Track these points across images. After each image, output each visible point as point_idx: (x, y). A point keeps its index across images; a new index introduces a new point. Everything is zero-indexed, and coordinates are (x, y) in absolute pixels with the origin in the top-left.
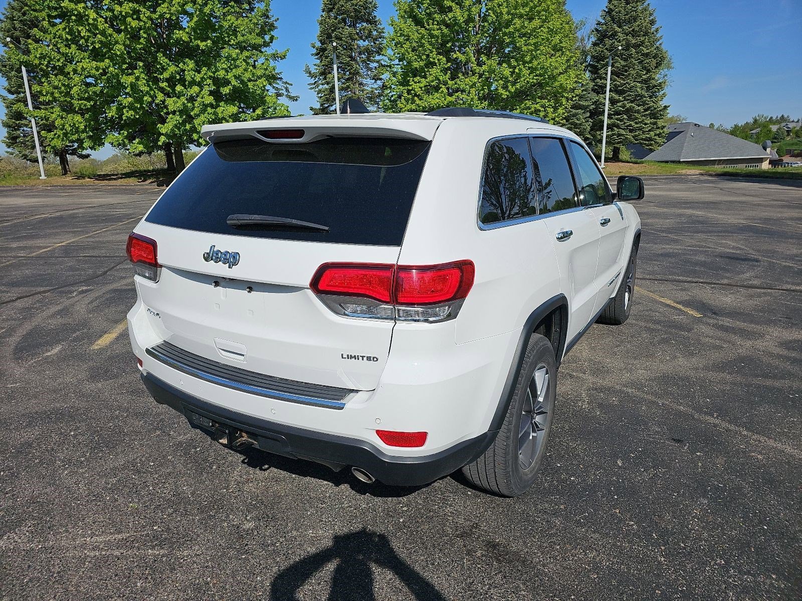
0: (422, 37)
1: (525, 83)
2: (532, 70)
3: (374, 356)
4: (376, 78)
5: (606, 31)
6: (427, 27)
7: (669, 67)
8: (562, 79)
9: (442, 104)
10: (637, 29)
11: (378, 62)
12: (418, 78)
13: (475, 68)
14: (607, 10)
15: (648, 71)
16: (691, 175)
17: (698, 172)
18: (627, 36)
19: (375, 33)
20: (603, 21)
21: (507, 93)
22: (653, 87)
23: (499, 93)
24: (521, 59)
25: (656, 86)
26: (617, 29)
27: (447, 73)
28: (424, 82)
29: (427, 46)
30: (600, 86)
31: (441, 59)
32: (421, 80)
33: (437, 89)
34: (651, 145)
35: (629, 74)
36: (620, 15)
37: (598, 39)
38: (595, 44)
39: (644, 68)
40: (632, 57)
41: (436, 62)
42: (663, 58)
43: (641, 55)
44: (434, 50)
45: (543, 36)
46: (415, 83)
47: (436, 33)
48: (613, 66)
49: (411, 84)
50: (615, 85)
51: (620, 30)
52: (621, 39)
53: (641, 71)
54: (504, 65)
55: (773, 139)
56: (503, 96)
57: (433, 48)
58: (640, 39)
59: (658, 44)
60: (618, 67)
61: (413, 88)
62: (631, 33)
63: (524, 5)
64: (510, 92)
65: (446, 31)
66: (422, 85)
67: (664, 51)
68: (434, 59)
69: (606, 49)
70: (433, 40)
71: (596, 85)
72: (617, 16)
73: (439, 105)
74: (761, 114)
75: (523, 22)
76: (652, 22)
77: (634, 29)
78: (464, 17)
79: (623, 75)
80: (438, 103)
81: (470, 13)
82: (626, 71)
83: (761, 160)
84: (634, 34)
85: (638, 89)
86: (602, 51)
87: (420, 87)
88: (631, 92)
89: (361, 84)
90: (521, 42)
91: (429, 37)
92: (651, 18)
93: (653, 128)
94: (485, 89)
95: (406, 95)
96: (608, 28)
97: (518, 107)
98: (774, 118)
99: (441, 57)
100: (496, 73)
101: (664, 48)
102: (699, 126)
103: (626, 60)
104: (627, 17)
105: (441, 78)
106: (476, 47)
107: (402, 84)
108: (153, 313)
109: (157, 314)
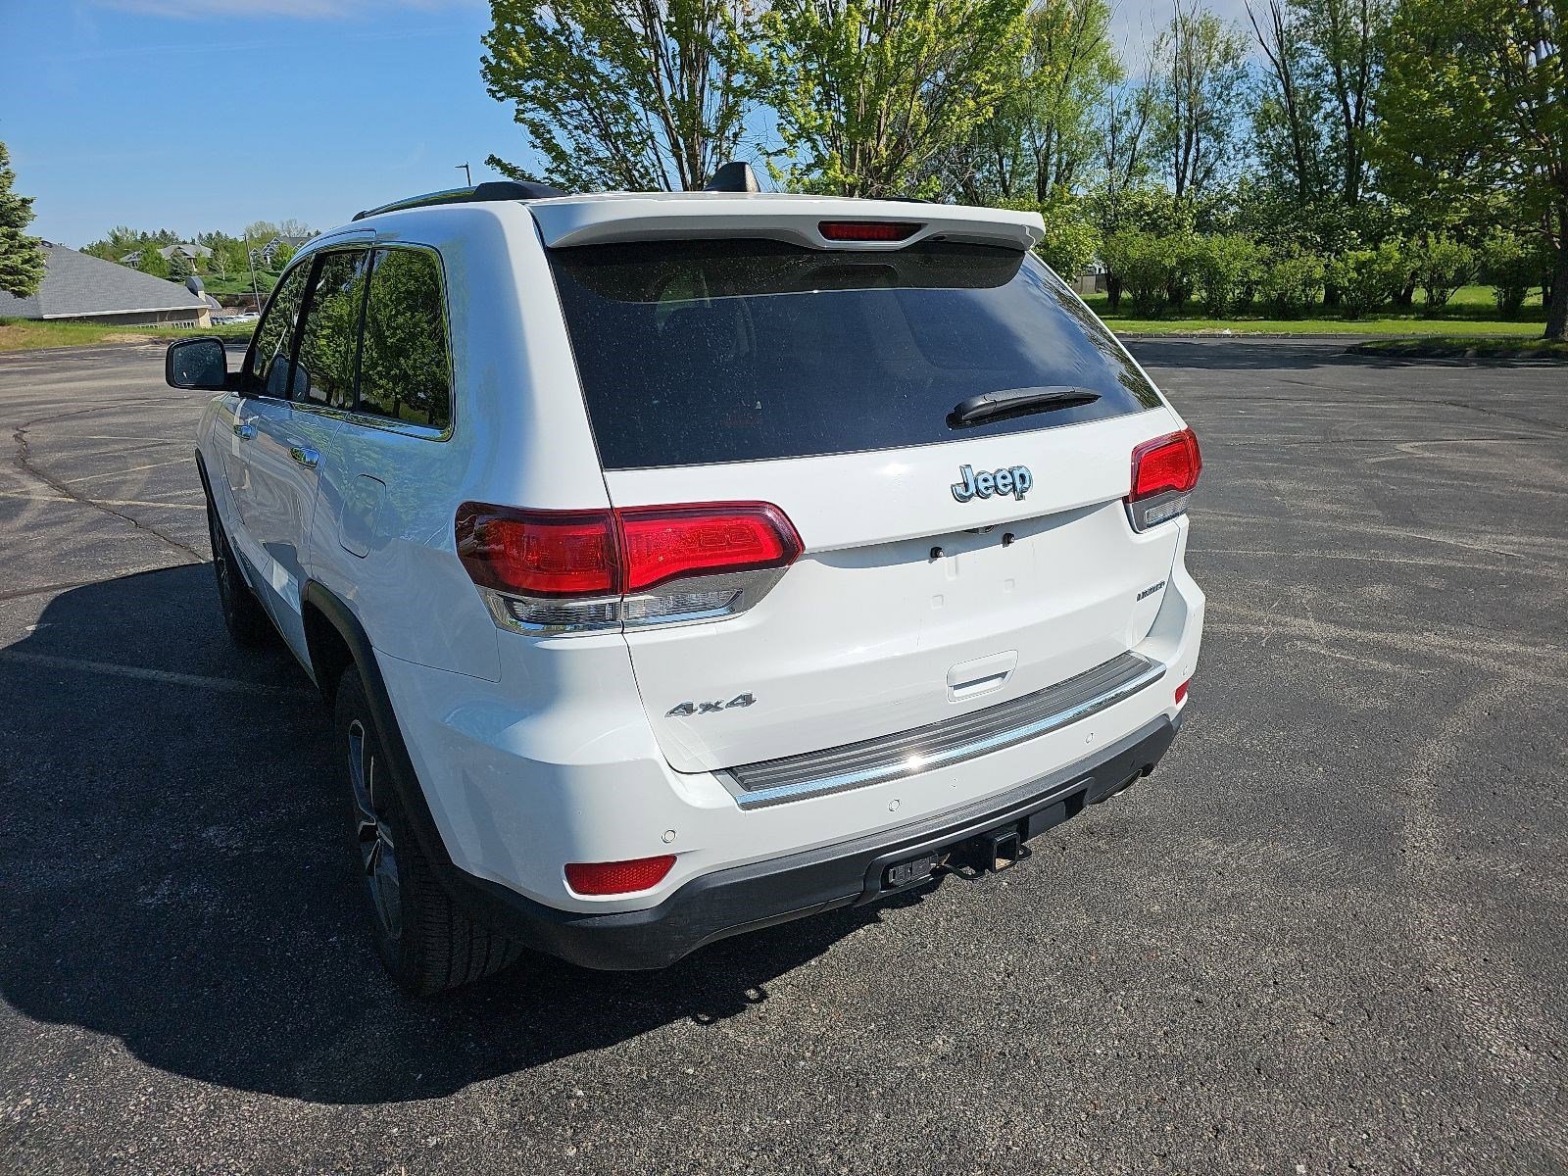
16: (139, 344)
17: (144, 338)
34: (21, 283)
55: (171, 274)
74: (122, 226)
93: (11, 246)
98: (150, 236)
102: (51, 246)
108: (707, 707)
109: (738, 698)
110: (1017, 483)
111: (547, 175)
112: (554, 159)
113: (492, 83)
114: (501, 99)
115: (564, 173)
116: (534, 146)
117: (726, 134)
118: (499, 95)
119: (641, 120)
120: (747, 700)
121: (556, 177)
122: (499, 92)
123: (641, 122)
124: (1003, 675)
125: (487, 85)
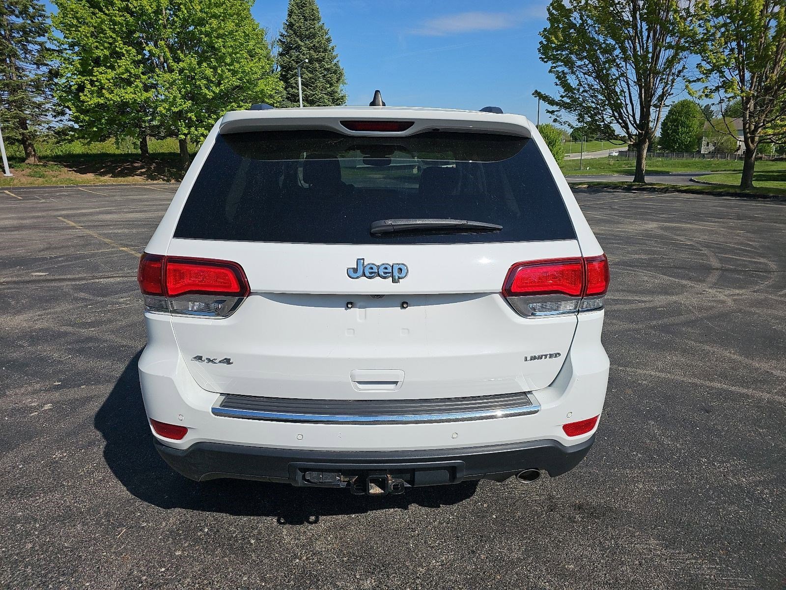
0: (102, 22)
1: (229, 85)
2: (234, 73)
3: (556, 352)
4: (38, 64)
5: (290, 43)
6: (107, 12)
7: (344, 83)
8: (261, 85)
9: (139, 100)
10: (317, 45)
11: (41, 44)
12: (104, 68)
13: (172, 64)
14: (288, 24)
15: (331, 85)
17: (381, 176)
18: (310, 50)
19: (31, 10)
20: (286, 34)
21: (211, 94)
22: (337, 100)
23: (203, 93)
24: (221, 60)
25: (339, 99)
26: (300, 42)
27: (139, 66)
28: (111, 74)
29: (109, 33)
30: (292, 95)
31: (130, 50)
32: (108, 70)
33: (129, 83)
35: (316, 86)
36: (301, 29)
37: (284, 50)
38: (281, 55)
39: (328, 82)
40: (317, 71)
41: (125, 52)
42: (341, 74)
43: (324, 70)
44: (119, 38)
45: (240, 40)
46: (101, 73)
47: (118, 19)
48: (302, 77)
49: (95, 74)
50: (306, 95)
51: (302, 44)
52: (305, 52)
53: (325, 84)
54: (205, 64)
56: (208, 96)
57: (117, 36)
58: (321, 55)
59: (335, 61)
60: (306, 79)
61: (97, 79)
62: (312, 48)
63: (217, 5)
64: (214, 92)
65: (131, 19)
66: (109, 77)
67: (341, 68)
68: (121, 49)
69: (293, 60)
70: (116, 27)
71: (289, 94)
72: (298, 30)
73: (135, 100)
75: (220, 23)
76: (329, 40)
77: (314, 45)
78: (152, 8)
79: (311, 86)
80: (133, 98)
81: (159, 4)
82: (313, 83)
83: (412, 167)
84: (315, 48)
85: (326, 101)
86: (290, 62)
87: (107, 79)
88: (320, 103)
89: (17, 69)
90: (219, 43)
91: (111, 23)
92: (327, 37)
94: (188, 87)
95: (89, 86)
96: (291, 40)
97: (224, 109)
99: (131, 48)
100: (196, 72)
101: (340, 65)
103: (311, 72)
104: (307, 33)
105: (132, 71)
106: (166, 41)
107: (81, 73)
108: (209, 360)
109: (224, 359)
110: (395, 273)
111: (561, 98)
112: (565, 91)
113: (542, 54)
114: (546, 62)
115: (570, 97)
116: (557, 85)
117: (673, 71)
118: (545, 60)
119: (622, 67)
120: (228, 361)
121: (565, 99)
122: (545, 58)
123: (622, 69)
124: (396, 383)
125: (540, 55)
